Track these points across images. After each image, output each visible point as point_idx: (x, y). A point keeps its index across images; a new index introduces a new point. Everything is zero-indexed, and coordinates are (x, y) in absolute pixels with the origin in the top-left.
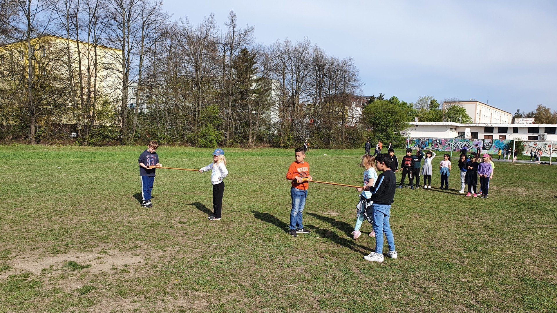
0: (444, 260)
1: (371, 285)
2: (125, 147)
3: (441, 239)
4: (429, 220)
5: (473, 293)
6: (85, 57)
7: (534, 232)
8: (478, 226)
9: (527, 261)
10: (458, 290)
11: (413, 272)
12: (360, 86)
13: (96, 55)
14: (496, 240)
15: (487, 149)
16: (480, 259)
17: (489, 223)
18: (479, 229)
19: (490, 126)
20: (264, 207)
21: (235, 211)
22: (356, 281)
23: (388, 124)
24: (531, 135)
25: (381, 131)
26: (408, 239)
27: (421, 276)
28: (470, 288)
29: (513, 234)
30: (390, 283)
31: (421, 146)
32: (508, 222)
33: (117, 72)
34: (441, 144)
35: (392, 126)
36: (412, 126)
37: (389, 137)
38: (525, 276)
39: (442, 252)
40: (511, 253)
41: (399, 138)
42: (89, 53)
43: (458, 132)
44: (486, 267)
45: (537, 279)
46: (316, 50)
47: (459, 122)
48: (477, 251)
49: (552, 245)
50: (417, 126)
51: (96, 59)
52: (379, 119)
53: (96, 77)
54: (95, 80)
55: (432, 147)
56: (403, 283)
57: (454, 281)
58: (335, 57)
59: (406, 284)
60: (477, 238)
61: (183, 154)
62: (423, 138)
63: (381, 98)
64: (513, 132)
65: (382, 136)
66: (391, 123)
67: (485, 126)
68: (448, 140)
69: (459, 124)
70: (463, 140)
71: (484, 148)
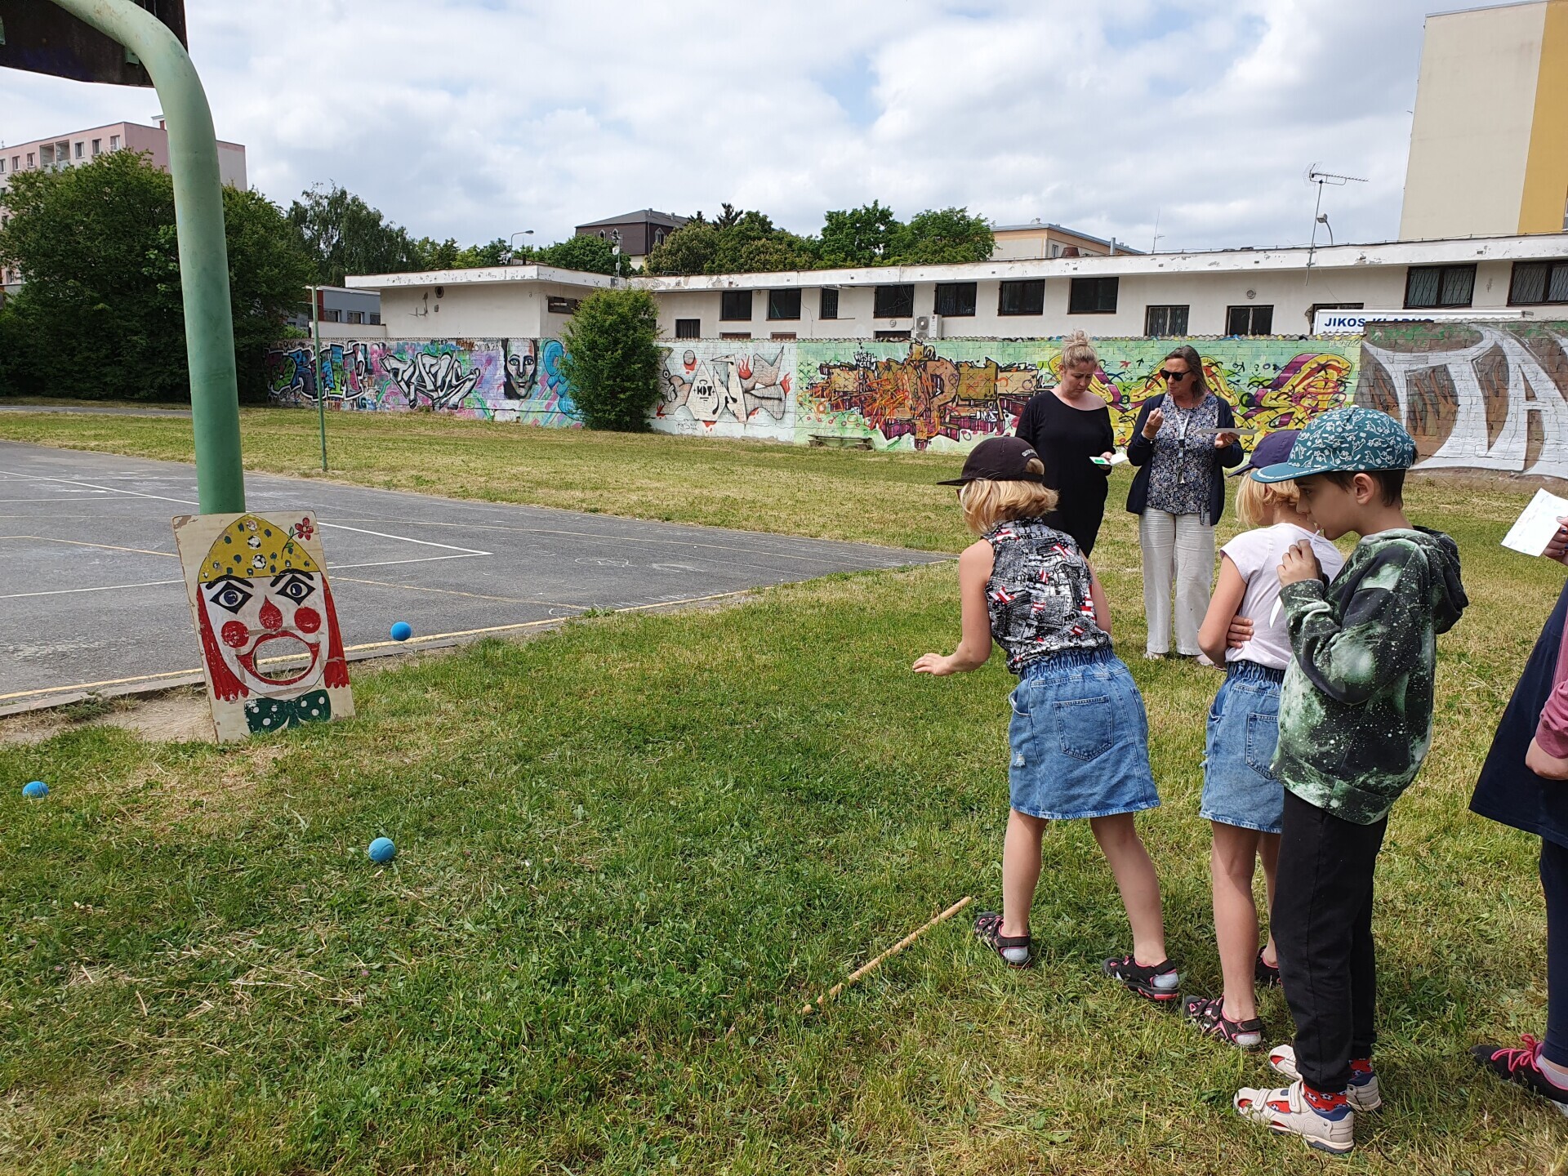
15: (519, 397)
34: (371, 372)
55: (344, 388)
64: (823, 316)
68: (389, 350)
69: (612, 281)
70: (438, 348)
71: (510, 393)
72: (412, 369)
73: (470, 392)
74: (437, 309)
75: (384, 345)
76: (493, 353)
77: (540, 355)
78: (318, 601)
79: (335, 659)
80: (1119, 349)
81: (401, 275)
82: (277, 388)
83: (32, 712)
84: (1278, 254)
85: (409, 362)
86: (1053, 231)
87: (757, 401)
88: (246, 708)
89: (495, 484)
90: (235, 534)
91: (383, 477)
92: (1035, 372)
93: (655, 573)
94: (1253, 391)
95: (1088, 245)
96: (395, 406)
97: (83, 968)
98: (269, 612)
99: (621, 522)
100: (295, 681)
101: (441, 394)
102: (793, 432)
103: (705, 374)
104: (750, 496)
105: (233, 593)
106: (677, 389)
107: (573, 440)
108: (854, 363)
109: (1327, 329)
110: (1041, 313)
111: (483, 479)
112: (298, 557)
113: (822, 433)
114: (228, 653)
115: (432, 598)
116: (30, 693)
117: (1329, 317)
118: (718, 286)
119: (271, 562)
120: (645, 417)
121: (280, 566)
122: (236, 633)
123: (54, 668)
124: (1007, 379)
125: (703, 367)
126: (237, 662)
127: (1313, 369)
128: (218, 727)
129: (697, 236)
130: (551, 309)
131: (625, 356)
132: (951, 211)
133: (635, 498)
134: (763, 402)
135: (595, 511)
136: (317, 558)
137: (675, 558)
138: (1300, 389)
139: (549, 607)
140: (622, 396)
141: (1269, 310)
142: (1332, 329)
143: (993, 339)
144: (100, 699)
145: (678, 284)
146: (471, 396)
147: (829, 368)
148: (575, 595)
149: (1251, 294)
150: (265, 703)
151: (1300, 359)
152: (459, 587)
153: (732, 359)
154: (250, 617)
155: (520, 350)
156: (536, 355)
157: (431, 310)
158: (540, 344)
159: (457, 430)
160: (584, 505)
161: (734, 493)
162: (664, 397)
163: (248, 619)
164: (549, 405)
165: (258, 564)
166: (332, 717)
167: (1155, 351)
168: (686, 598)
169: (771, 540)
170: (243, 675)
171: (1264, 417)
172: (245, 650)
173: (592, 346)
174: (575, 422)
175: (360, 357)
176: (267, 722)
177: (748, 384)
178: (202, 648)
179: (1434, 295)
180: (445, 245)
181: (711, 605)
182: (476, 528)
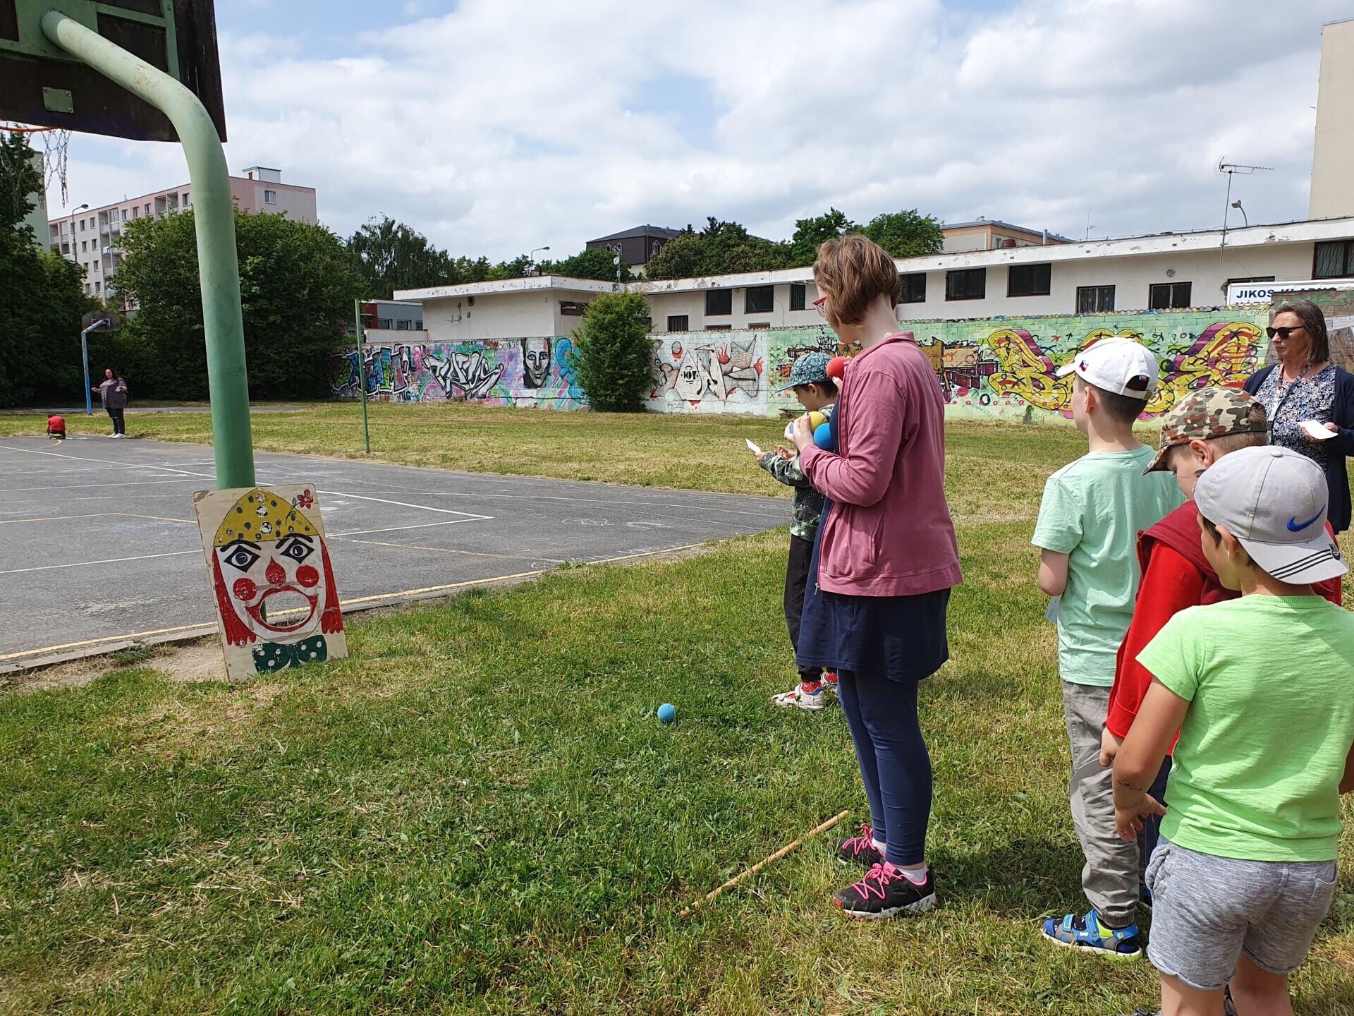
15: (536, 386)
36: (456, 301)
50: (471, 300)
68: (429, 351)
69: (614, 286)
70: (469, 348)
71: (529, 383)
72: (447, 366)
73: (495, 383)
74: (469, 316)
75: (424, 347)
76: (514, 351)
77: (553, 350)
78: (316, 560)
79: (331, 609)
80: (1050, 325)
81: (438, 288)
82: (337, 384)
83: (87, 658)
84: (1193, 237)
85: (445, 361)
86: (996, 226)
87: (735, 382)
88: (254, 651)
89: (508, 459)
90: (246, 505)
91: (415, 456)
92: (976, 348)
93: (629, 530)
94: (1172, 358)
95: (1026, 237)
96: (434, 397)
97: (76, 874)
98: (275, 570)
99: (608, 488)
100: (296, 628)
101: (472, 386)
102: (766, 407)
103: (690, 361)
104: (721, 463)
105: (244, 554)
106: (667, 375)
107: (580, 421)
108: (817, 346)
109: (1239, 301)
110: (983, 297)
111: (497, 456)
112: (300, 523)
113: (791, 407)
114: (239, 606)
115: (436, 556)
116: (88, 642)
117: (1241, 289)
118: (703, 287)
119: (276, 528)
120: (640, 399)
121: (284, 531)
122: (245, 588)
123: (113, 621)
124: (952, 355)
125: (688, 355)
126: (246, 613)
127: (1225, 337)
128: (229, 668)
129: (687, 245)
130: (563, 312)
131: (623, 348)
132: (904, 213)
133: (623, 467)
134: (740, 382)
135: (588, 479)
136: (317, 525)
137: (648, 517)
138: (1214, 354)
139: (532, 561)
140: (621, 382)
141: (1187, 286)
142: (1245, 300)
143: (939, 321)
144: (143, 646)
145: (669, 286)
146: (497, 387)
147: (796, 351)
148: (557, 551)
149: (1171, 273)
150: (270, 647)
151: (1214, 328)
152: (460, 546)
153: (712, 348)
154: (258, 574)
155: (536, 347)
156: (549, 351)
157: (464, 316)
158: (553, 342)
159: (484, 415)
160: (579, 475)
161: (707, 460)
162: (656, 382)
163: (256, 576)
164: (561, 392)
165: (265, 530)
166: (328, 658)
167: (1082, 326)
168: (651, 551)
169: (734, 499)
170: (251, 624)
171: (1183, 380)
172: (253, 602)
173: (595, 340)
174: (582, 406)
175: (405, 358)
176: (271, 663)
177: (726, 368)
178: (216, 601)
179: (1340, 266)
180: (479, 262)
181: (669, 556)
182: (484, 497)
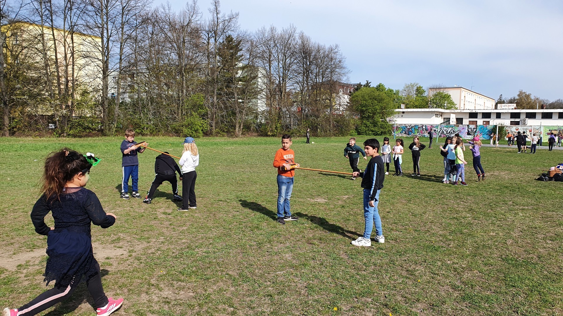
0: (430, 243)
1: (359, 269)
2: (107, 138)
3: (427, 222)
4: (415, 204)
5: (458, 274)
6: (61, 45)
7: (516, 214)
8: (463, 209)
9: (509, 242)
10: (444, 272)
11: (400, 255)
12: (347, 73)
13: (73, 43)
14: (480, 222)
15: (471, 135)
16: (465, 241)
17: (474, 206)
18: (464, 212)
19: (474, 111)
20: (251, 196)
21: (221, 201)
22: (343, 266)
23: (375, 111)
24: (513, 120)
25: (368, 118)
26: (395, 223)
27: (407, 259)
28: (455, 270)
29: (496, 216)
30: (378, 268)
31: (407, 132)
32: (491, 205)
33: (96, 60)
34: (427, 130)
35: (379, 113)
36: (399, 112)
37: (376, 124)
38: (507, 255)
39: (428, 235)
40: (494, 234)
41: (386, 125)
42: (65, 40)
43: (444, 118)
44: (471, 249)
45: (518, 258)
46: (302, 37)
47: (445, 109)
48: (462, 233)
49: (532, 226)
50: (403, 112)
51: (73, 47)
52: (366, 106)
53: (73, 66)
54: (73, 69)
55: (418, 133)
56: (390, 266)
57: (440, 263)
58: (322, 44)
59: (394, 267)
60: (463, 220)
61: (167, 144)
62: (410, 125)
63: (367, 85)
64: (496, 118)
65: (369, 123)
66: (378, 110)
67: (470, 112)
70: (449, 126)
71: (469, 134)
77: (478, 128)
